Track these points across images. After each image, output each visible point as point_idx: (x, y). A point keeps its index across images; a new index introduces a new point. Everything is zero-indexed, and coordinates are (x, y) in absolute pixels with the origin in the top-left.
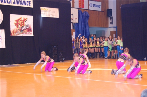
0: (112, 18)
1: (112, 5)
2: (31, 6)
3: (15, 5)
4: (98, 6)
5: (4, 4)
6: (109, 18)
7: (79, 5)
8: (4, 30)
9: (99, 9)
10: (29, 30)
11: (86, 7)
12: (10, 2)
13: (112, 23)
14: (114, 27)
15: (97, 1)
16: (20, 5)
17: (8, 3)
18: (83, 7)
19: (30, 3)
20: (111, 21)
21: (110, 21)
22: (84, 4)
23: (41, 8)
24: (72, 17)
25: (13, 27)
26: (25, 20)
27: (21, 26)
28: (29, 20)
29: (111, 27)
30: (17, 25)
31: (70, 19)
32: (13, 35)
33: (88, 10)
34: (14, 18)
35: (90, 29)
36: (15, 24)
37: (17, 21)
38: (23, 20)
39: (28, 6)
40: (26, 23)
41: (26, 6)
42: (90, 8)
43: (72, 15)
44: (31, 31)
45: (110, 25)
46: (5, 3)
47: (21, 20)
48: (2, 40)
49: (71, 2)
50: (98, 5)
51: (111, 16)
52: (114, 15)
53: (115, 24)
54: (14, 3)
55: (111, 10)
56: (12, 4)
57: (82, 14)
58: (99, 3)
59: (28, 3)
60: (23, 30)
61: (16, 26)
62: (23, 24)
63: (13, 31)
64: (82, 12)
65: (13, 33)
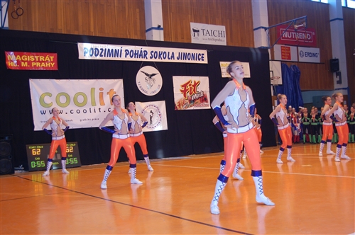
0: (339, 74)
1: (339, 51)
2: (206, 61)
3: (180, 61)
4: (314, 55)
5: (163, 60)
6: (335, 74)
7: (282, 55)
8: (164, 102)
9: (317, 60)
10: (204, 99)
11: (294, 58)
12: (172, 57)
13: (339, 82)
14: (343, 89)
15: (312, 47)
16: (187, 61)
17: (169, 59)
18: (289, 58)
19: (202, 57)
20: (338, 79)
21: (336, 79)
22: (290, 54)
23: (221, 63)
24: (271, 76)
25: (178, 96)
26: (196, 84)
27: (191, 94)
28: (204, 83)
29: (339, 89)
30: (184, 92)
31: (269, 79)
32: (179, 109)
33: (298, 62)
34: (179, 81)
35: (303, 93)
36: (182, 91)
37: (184, 86)
38: (193, 83)
39: (201, 62)
40: (199, 89)
41: (198, 62)
42: (301, 60)
43: (271, 73)
44: (207, 102)
45: (336, 86)
46: (165, 58)
47: (190, 85)
48: (163, 118)
49: (269, 50)
50: (314, 52)
51: (338, 69)
52: (343, 68)
53: (345, 84)
54: (178, 59)
55: (338, 59)
56: (176, 61)
57: (289, 70)
58: (317, 50)
59: (200, 57)
60: (194, 100)
61: (182, 95)
62: (194, 90)
63: (179, 103)
64: (287, 67)
65: (179, 105)
